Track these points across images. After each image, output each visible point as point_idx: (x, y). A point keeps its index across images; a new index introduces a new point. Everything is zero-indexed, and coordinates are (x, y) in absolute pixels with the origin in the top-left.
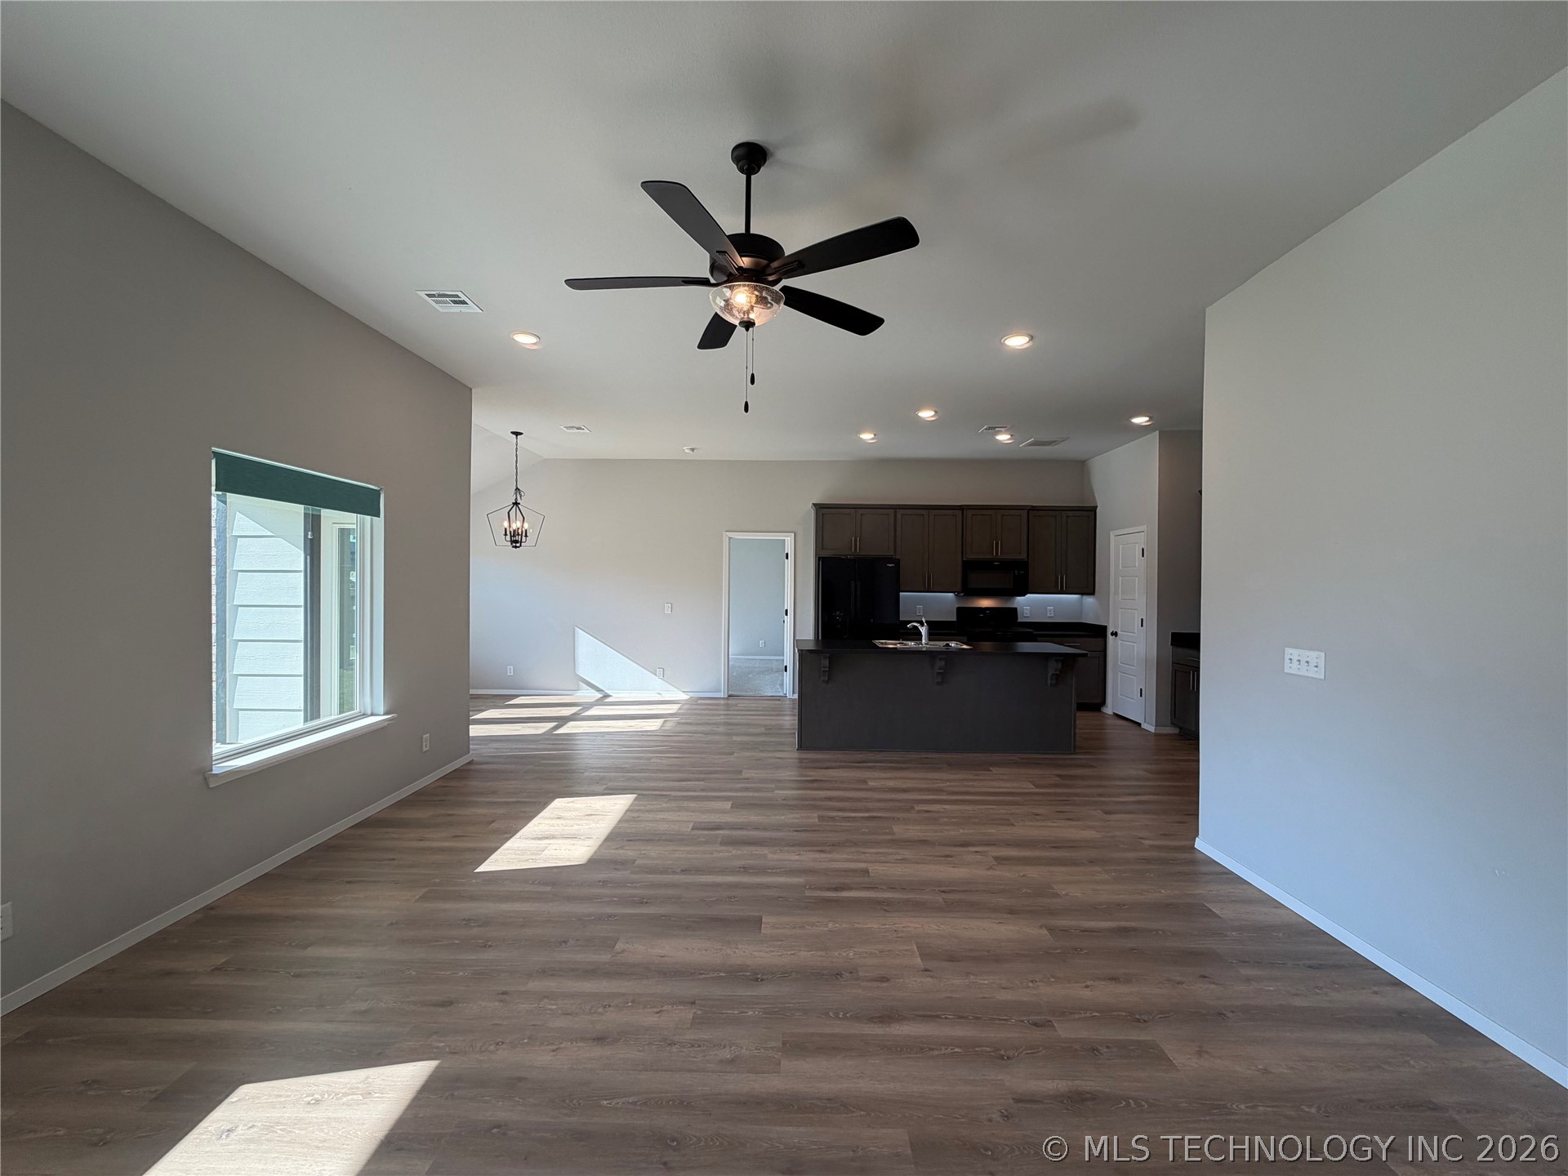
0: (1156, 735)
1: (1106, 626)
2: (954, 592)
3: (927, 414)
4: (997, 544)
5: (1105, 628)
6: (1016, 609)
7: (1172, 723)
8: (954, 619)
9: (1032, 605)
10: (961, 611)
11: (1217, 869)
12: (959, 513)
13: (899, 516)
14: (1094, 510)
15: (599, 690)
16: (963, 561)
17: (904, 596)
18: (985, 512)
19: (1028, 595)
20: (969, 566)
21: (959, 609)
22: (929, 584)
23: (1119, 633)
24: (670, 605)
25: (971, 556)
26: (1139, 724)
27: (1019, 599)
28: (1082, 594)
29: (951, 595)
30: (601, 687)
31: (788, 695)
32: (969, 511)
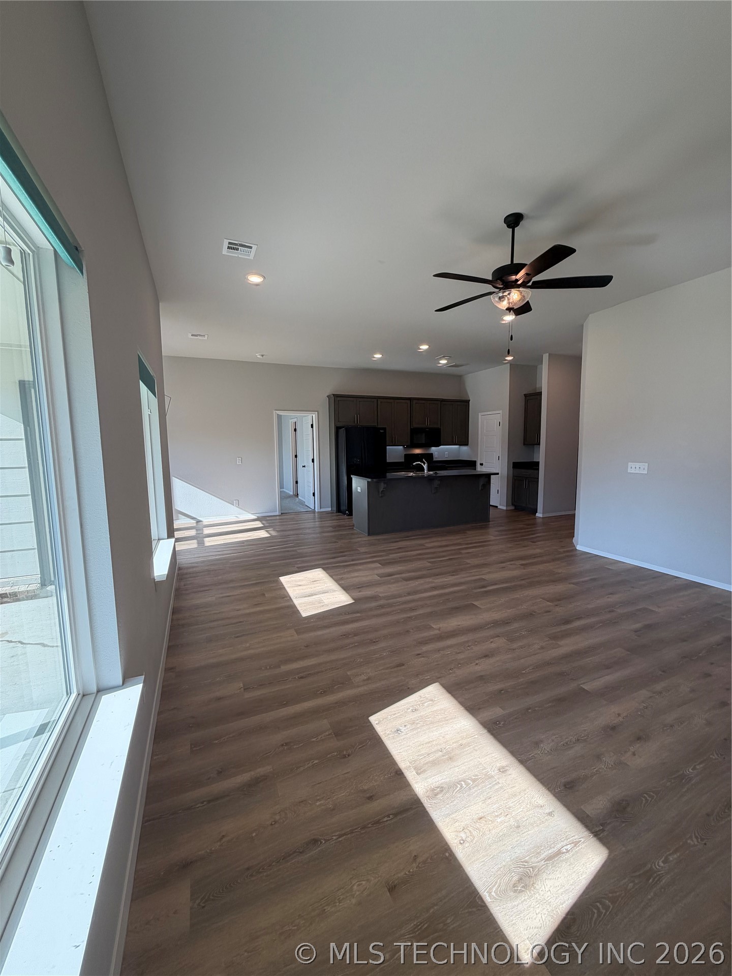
0: (507, 510)
1: (476, 461)
2: (403, 446)
3: (424, 347)
4: (428, 419)
5: (475, 462)
6: (432, 454)
7: (512, 504)
8: (403, 460)
9: (441, 452)
10: (406, 456)
11: (589, 556)
12: (409, 402)
13: (379, 402)
14: (468, 401)
15: (193, 518)
16: (411, 428)
17: (389, 448)
18: (421, 402)
19: (442, 447)
20: (415, 432)
21: (406, 455)
22: (395, 441)
23: (484, 464)
24: (240, 459)
25: (415, 426)
26: (497, 507)
27: (433, 448)
28: (460, 445)
29: (402, 447)
30: (195, 517)
31: (316, 510)
32: (414, 401)
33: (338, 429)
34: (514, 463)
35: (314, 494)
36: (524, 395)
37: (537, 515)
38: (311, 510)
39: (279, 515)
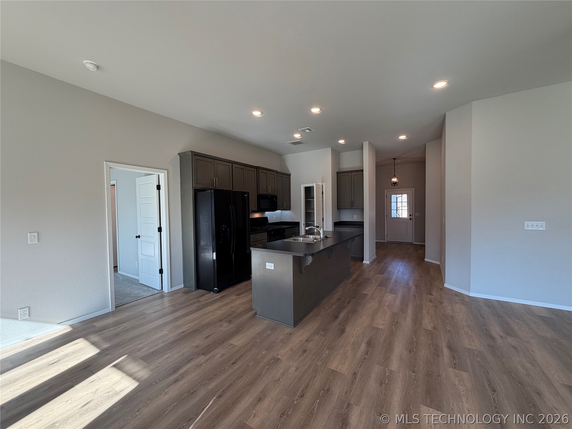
1: (299, 222)
4: (270, 187)
6: (267, 218)
12: (257, 170)
13: (234, 168)
14: (290, 175)
16: (258, 195)
18: (264, 171)
19: (278, 212)
20: (260, 198)
25: (261, 192)
27: (267, 213)
31: (166, 290)
32: (260, 170)
33: (197, 192)
34: (334, 223)
35: (161, 271)
36: (337, 172)
37: (364, 262)
38: (156, 292)
39: (112, 314)
